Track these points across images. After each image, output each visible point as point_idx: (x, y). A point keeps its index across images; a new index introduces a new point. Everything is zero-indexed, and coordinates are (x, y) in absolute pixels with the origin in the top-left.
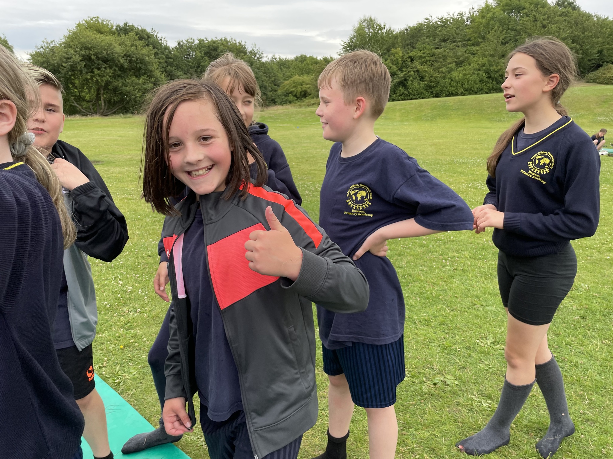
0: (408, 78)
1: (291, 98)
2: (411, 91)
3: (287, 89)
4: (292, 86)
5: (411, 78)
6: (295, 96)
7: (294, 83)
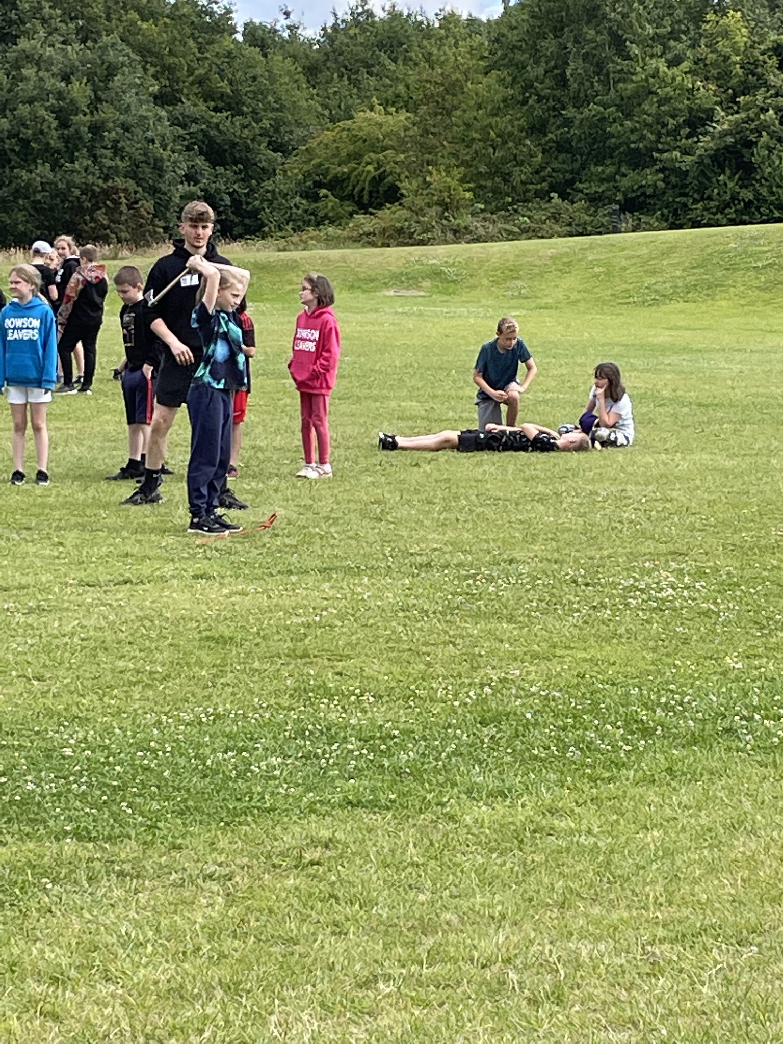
0: (752, 137)
1: (329, 202)
2: (764, 191)
3: (320, 164)
4: (343, 154)
5: (765, 137)
6: (350, 197)
7: (354, 139)
